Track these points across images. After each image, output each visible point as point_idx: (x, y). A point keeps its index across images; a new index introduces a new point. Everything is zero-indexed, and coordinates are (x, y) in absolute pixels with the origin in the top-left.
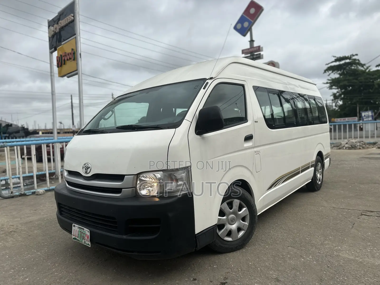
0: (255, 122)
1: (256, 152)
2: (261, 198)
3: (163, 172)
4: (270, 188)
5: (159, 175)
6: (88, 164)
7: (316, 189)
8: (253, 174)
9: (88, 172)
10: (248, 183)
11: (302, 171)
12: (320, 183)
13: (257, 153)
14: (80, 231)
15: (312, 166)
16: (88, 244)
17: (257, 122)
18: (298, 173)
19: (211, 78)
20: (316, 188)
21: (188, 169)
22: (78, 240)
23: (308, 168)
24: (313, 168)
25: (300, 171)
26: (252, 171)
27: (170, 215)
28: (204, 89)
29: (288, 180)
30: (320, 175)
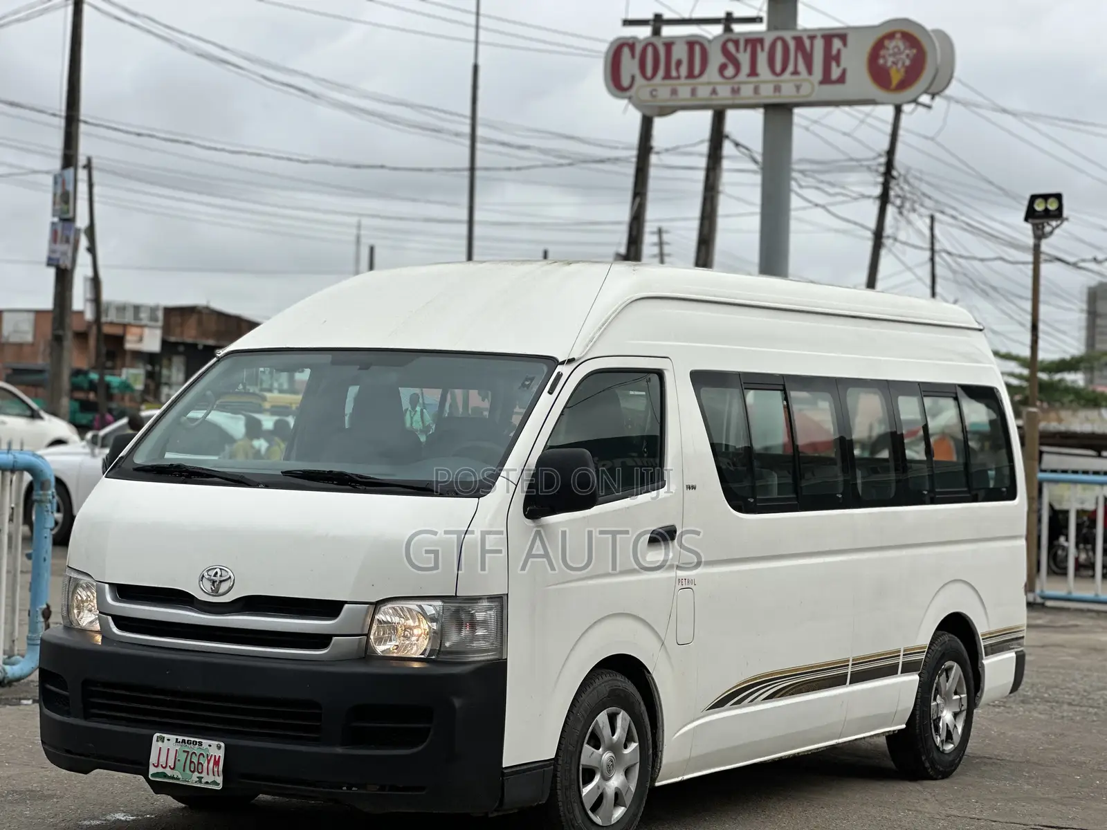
0: (689, 487)
1: (683, 581)
2: (686, 729)
3: (443, 602)
4: (720, 704)
5: (431, 608)
6: (221, 569)
7: (926, 769)
8: (666, 648)
9: (221, 591)
10: (649, 672)
11: (858, 677)
12: (949, 747)
13: (687, 584)
14: (184, 751)
15: (908, 668)
16: (215, 783)
17: (694, 487)
18: (839, 681)
19: (571, 361)
20: (927, 765)
21: (500, 601)
22: (172, 778)
23: (890, 671)
24: (914, 678)
25: (846, 675)
26: (663, 639)
27: (457, 702)
28: (550, 392)
29: (793, 694)
30: (956, 715)
